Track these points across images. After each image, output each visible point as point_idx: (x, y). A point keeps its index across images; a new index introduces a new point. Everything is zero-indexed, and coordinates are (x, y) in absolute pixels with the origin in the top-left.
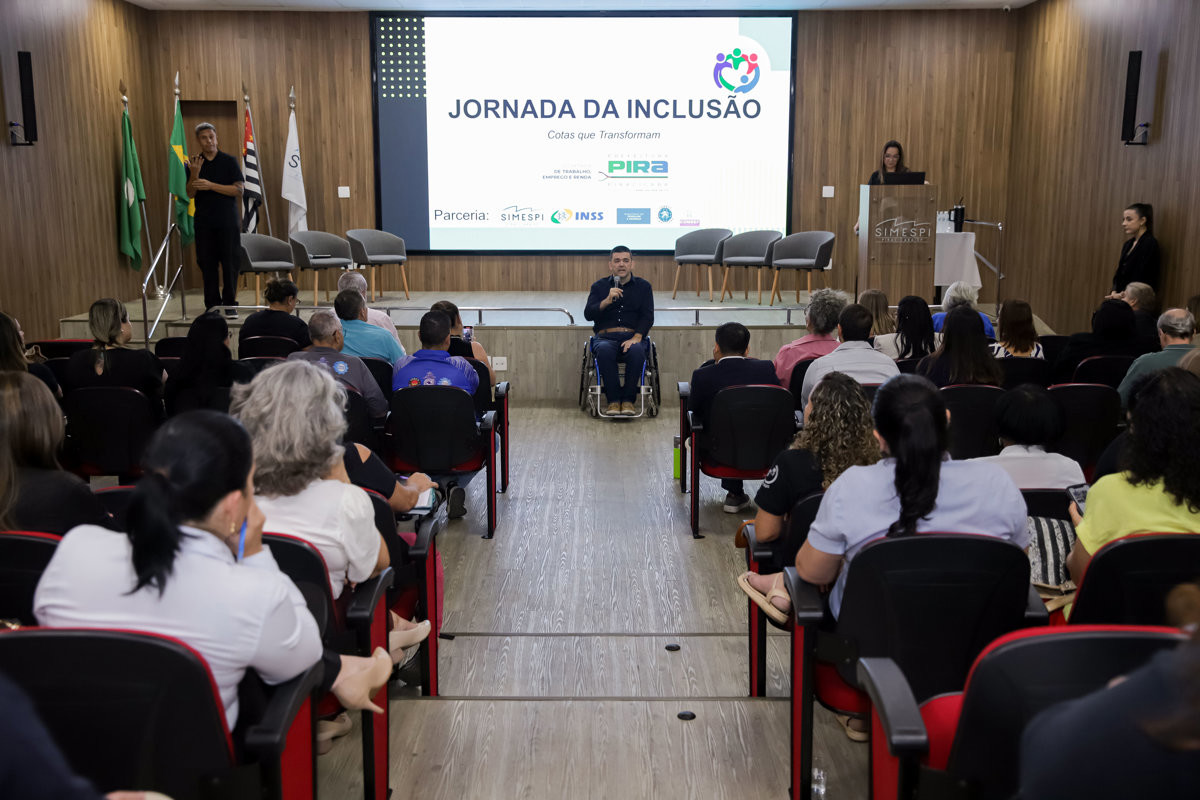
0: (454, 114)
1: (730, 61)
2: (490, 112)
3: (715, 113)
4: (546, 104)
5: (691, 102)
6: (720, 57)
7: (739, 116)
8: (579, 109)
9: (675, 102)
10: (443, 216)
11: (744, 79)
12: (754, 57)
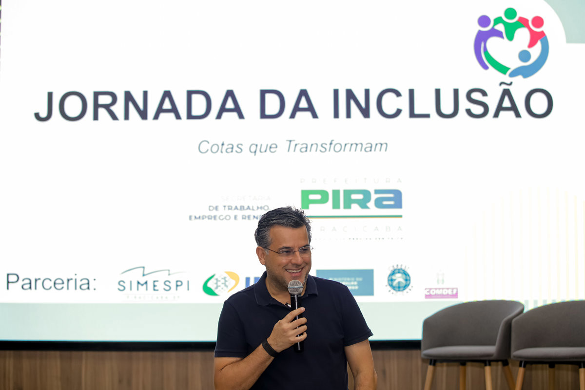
0: (44, 114)
1: (500, 27)
2: (102, 112)
3: (478, 110)
4: (195, 97)
5: (438, 92)
6: (484, 21)
7: (518, 115)
8: (249, 103)
9: (411, 92)
10: (20, 283)
11: (524, 56)
12: (538, 21)
